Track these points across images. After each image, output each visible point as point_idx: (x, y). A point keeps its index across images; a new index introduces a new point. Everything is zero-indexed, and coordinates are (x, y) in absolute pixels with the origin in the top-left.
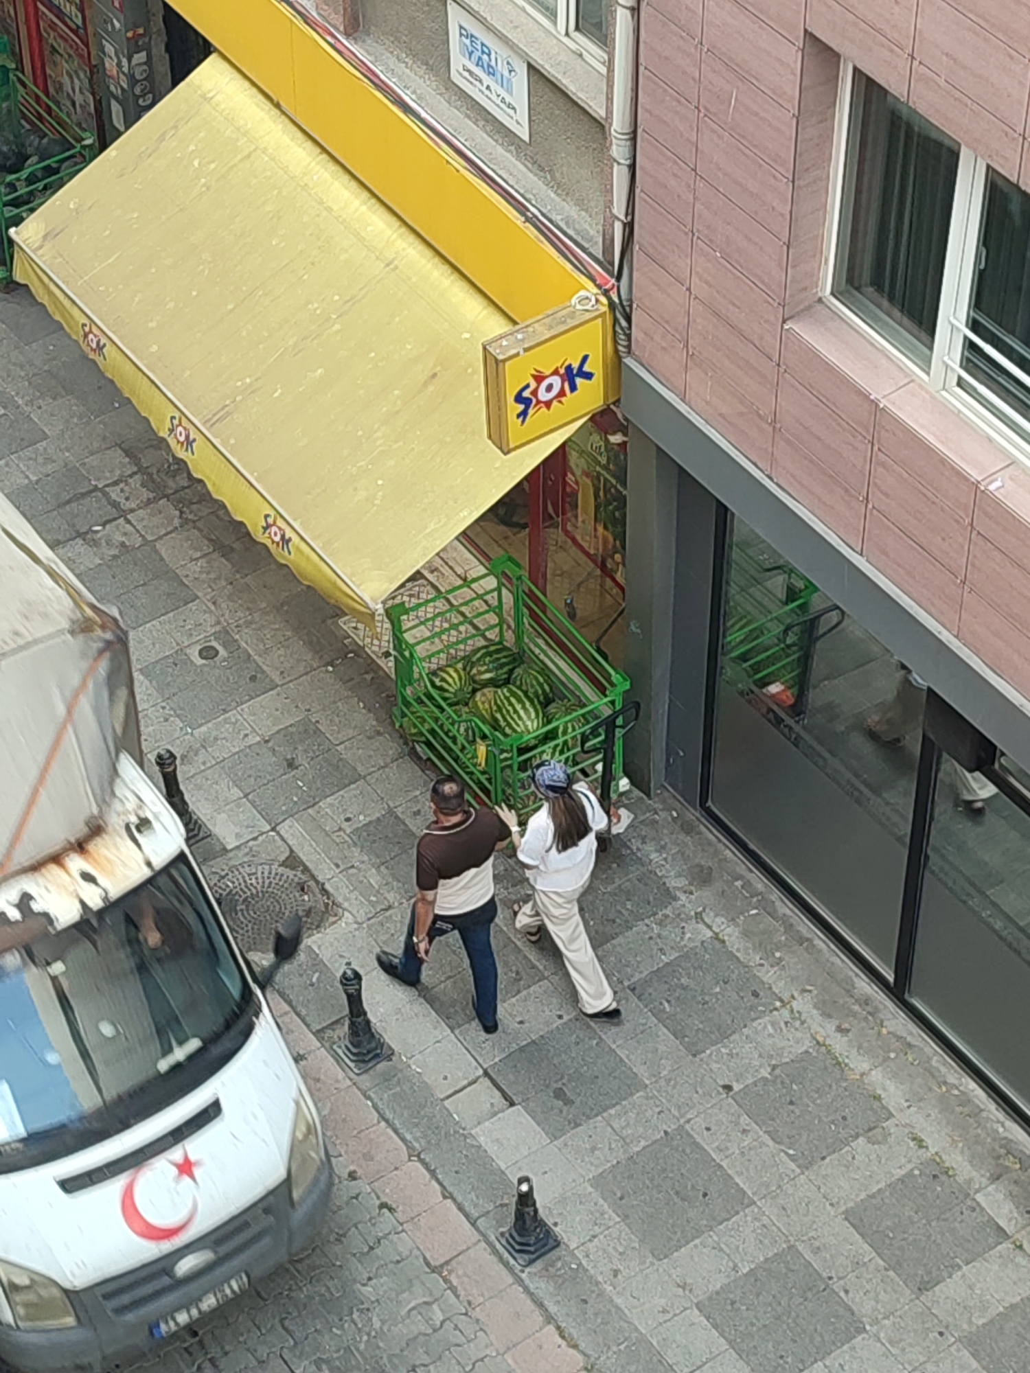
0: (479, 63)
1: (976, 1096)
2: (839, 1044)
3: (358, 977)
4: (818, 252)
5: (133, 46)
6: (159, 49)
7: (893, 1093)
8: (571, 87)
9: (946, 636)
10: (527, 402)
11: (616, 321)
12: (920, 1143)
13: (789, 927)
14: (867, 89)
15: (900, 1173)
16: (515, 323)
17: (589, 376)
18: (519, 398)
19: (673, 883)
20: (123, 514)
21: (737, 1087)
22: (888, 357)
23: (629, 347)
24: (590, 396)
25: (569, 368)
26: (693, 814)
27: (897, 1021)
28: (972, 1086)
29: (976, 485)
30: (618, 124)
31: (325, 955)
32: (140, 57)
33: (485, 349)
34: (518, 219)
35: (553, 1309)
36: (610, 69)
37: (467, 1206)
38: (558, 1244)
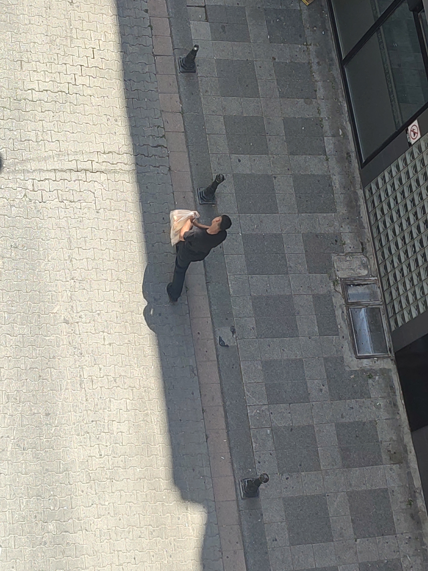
1: (344, 109)
2: (315, 67)
7: (321, 93)
12: (319, 112)
15: (307, 116)
21: (277, 60)
27: (336, 72)
35: (181, 90)
37: (175, 42)
38: (195, 72)
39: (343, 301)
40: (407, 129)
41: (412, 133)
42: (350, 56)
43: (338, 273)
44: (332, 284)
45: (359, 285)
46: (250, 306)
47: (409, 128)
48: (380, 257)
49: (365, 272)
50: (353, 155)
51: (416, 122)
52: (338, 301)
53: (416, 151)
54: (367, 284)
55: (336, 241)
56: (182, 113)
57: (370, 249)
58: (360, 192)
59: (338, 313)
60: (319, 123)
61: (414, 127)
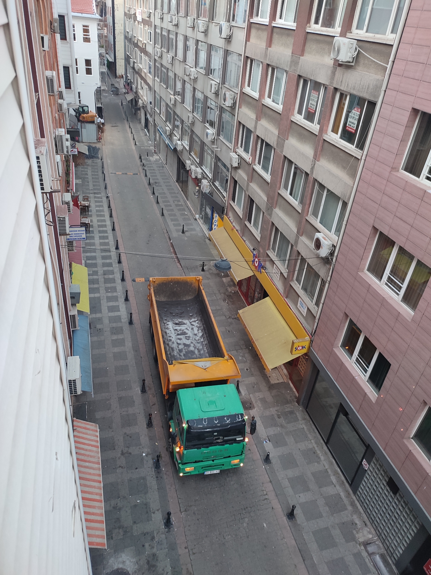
0: (301, 306)
1: (334, 463)
2: (316, 448)
3: (254, 417)
4: (340, 340)
5: (259, 293)
6: (262, 295)
7: (322, 458)
8: (312, 312)
9: (345, 396)
10: (296, 349)
11: (311, 342)
12: (325, 467)
13: (314, 430)
14: (351, 322)
15: (320, 470)
16: (297, 338)
17: (305, 348)
18: (295, 348)
19: (299, 419)
20: (242, 349)
21: (301, 449)
22: (346, 357)
23: (311, 346)
24: (305, 351)
25: (303, 346)
26: (304, 410)
27: (325, 448)
28: (334, 461)
29: (354, 377)
30: (317, 317)
31: (251, 413)
32: (260, 295)
33: (293, 341)
34: (301, 326)
35: (268, 472)
36: (318, 310)
37: (260, 453)
38: (271, 463)
39: (367, 554)
40: (362, 464)
41: (365, 465)
42: (328, 440)
43: (359, 540)
44: (358, 546)
45: (371, 543)
46: (326, 567)
47: (363, 463)
48: (375, 527)
49: (370, 536)
50: (345, 481)
51: (364, 460)
52: (365, 554)
53: (369, 473)
54: (374, 542)
55: (353, 524)
56: (271, 482)
57: (368, 523)
58: (354, 498)
59: (367, 560)
60: (326, 471)
61: (365, 462)
